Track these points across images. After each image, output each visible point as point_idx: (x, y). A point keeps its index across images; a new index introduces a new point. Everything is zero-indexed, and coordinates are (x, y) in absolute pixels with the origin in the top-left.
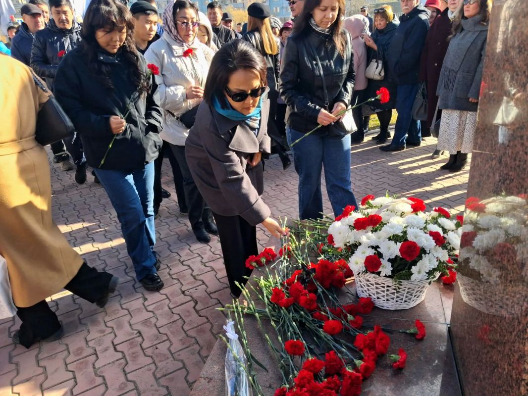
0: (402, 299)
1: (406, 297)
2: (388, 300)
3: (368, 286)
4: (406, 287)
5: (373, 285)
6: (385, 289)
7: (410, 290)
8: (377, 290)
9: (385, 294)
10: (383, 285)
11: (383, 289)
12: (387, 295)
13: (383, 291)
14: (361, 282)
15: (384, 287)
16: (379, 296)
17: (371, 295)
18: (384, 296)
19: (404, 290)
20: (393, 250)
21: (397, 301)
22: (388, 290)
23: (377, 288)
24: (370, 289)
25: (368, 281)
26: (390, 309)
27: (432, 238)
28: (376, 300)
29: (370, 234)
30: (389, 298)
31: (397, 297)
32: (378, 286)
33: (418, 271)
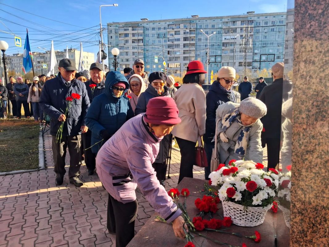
0: (248, 220)
1: (251, 218)
2: (240, 220)
3: (230, 210)
4: (250, 211)
5: (232, 209)
6: (239, 212)
7: (253, 214)
8: (234, 213)
9: (238, 215)
10: (238, 209)
11: (238, 212)
12: (240, 216)
13: (238, 214)
14: (225, 208)
15: (238, 211)
16: (236, 217)
17: (231, 216)
18: (238, 217)
19: (250, 213)
20: (243, 186)
21: (245, 221)
22: (240, 213)
23: (234, 212)
24: (230, 212)
25: (230, 207)
26: (242, 225)
27: (265, 181)
28: (234, 219)
29: (231, 177)
30: (241, 218)
31: (246, 218)
32: (235, 210)
33: (256, 199)
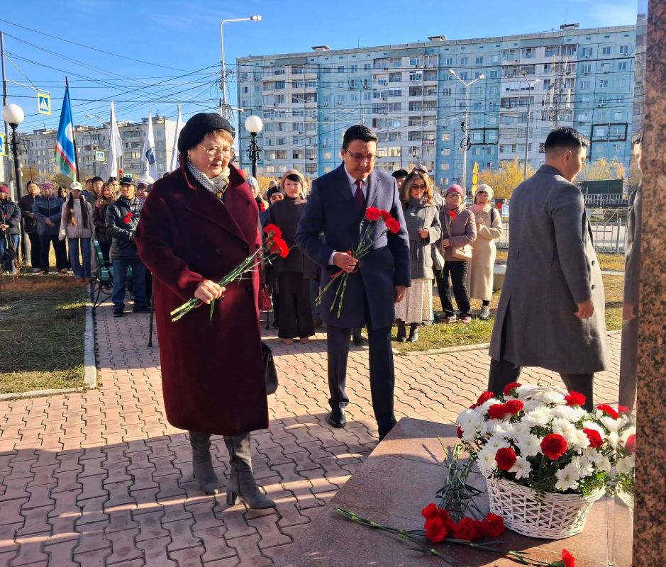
0: (547, 523)
1: (554, 519)
2: (528, 522)
3: (504, 499)
4: (551, 503)
5: (509, 497)
6: (524, 504)
7: (557, 509)
8: (515, 505)
9: (523, 512)
10: (522, 498)
11: (522, 504)
12: (528, 514)
13: (522, 508)
14: (494, 493)
15: (522, 501)
16: (517, 514)
17: (507, 512)
19: (550, 508)
20: (533, 446)
21: (540, 525)
22: (528, 507)
23: (514, 502)
24: (505, 504)
25: (503, 491)
26: (531, 535)
27: (586, 435)
28: (513, 520)
29: (507, 423)
30: (529, 518)
31: (541, 519)
32: (515, 499)
33: (565, 476)
